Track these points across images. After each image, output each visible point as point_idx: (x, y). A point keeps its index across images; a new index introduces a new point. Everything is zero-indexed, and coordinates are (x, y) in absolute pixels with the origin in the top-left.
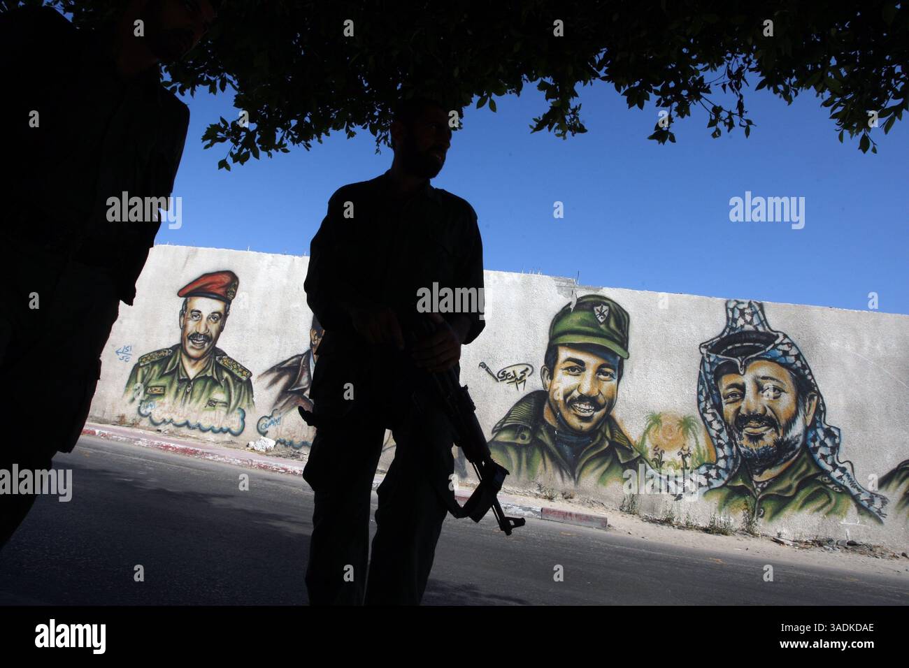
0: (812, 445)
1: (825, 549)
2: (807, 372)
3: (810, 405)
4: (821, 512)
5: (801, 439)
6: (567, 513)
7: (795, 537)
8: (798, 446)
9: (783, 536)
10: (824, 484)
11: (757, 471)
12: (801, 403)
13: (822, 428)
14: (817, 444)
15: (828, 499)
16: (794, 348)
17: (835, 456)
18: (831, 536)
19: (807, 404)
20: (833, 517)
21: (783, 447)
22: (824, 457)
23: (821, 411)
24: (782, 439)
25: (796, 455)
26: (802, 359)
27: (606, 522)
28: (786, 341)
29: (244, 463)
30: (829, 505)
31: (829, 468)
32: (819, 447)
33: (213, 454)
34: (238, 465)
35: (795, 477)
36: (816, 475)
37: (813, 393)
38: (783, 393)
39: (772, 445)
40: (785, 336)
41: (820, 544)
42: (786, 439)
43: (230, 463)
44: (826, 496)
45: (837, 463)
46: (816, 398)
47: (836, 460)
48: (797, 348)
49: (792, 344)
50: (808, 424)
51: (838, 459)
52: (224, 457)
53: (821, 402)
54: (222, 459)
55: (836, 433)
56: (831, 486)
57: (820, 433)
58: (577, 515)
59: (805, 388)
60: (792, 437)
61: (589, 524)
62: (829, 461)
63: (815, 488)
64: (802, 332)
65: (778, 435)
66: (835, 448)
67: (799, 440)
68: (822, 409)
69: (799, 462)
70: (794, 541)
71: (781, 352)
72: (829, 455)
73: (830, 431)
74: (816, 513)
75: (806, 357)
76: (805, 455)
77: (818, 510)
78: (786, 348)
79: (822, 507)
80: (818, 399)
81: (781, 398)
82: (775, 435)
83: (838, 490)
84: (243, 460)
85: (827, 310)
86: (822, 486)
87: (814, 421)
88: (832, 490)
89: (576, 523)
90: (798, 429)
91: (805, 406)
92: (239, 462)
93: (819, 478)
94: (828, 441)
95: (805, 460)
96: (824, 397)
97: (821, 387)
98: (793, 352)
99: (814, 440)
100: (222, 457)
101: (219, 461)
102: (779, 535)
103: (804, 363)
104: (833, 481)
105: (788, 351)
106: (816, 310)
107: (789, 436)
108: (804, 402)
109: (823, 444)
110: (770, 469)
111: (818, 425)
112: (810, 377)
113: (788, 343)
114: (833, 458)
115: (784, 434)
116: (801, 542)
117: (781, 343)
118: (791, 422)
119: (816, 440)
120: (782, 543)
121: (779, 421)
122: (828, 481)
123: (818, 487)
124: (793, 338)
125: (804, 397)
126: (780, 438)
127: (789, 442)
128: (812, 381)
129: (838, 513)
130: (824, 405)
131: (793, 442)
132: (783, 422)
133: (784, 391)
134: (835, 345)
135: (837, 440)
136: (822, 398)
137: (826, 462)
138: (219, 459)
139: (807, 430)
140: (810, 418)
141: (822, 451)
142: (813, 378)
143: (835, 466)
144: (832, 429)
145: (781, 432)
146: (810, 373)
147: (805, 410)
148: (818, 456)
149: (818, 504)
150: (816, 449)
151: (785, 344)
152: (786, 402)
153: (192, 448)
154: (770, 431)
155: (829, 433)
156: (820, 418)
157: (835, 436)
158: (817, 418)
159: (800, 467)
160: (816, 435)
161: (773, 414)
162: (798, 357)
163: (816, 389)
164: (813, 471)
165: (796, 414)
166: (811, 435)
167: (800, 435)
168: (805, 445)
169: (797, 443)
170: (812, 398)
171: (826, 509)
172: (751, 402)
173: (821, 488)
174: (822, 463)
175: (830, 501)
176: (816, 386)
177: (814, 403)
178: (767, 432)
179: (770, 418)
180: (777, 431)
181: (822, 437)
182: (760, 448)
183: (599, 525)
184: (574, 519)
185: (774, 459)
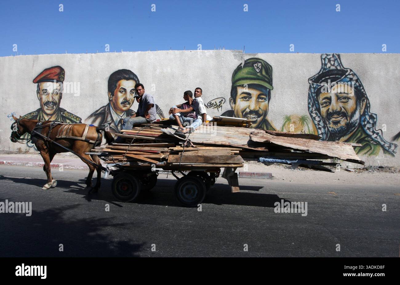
0: (363, 123)
1: (369, 171)
2: (361, 88)
3: (363, 104)
4: (367, 154)
5: (358, 121)
6: (252, 173)
7: (355, 167)
8: (357, 125)
9: (349, 167)
10: (368, 141)
11: (337, 138)
12: (358, 104)
13: (368, 115)
14: (366, 123)
15: (370, 148)
16: (355, 76)
17: (374, 128)
18: (371, 165)
19: (361, 104)
20: (372, 156)
21: (349, 126)
22: (369, 129)
23: (368, 107)
24: (349, 122)
25: (356, 129)
26: (359, 81)
27: (272, 175)
28: (352, 73)
29: (85, 168)
30: (370, 151)
31: (371, 134)
32: (366, 124)
33: (68, 166)
34: (82, 169)
35: (355, 139)
36: (365, 138)
37: (364, 98)
38: (350, 100)
39: (344, 125)
40: (351, 70)
41: (367, 170)
42: (351, 122)
43: (78, 169)
44: (369, 147)
45: (375, 131)
46: (365, 100)
47: (374, 129)
48: (357, 76)
49: (354, 74)
50: (362, 113)
51: (375, 129)
52: (74, 166)
53: (368, 102)
54: (73, 167)
55: (375, 117)
56: (372, 142)
57: (367, 117)
58: (257, 174)
60: (354, 121)
61: (263, 177)
62: (371, 130)
63: (364, 144)
64: (359, 68)
65: (347, 120)
66: (374, 124)
67: (357, 122)
68: (368, 105)
69: (357, 132)
70: (354, 169)
71: (349, 79)
72: (371, 127)
73: (372, 116)
74: (364, 155)
75: (361, 80)
76: (360, 129)
77: (365, 153)
78: (351, 76)
79: (367, 152)
80: (367, 101)
81: (349, 102)
82: (346, 121)
83: (375, 144)
84: (84, 167)
85: (372, 55)
86: (368, 143)
87: (364, 112)
88: (372, 143)
89: (257, 177)
90: (357, 116)
91: (360, 105)
92: (82, 168)
93: (366, 139)
94: (371, 121)
95: (360, 131)
96: (369, 99)
97: (368, 95)
98: (355, 78)
99: (364, 121)
100: (73, 166)
101: (72, 169)
102: (347, 167)
103: (360, 83)
104: (373, 140)
105: (352, 78)
106: (366, 56)
107: (352, 120)
108: (360, 103)
109: (368, 122)
110: (344, 137)
111: (366, 113)
112: (363, 90)
113: (352, 74)
114: (373, 129)
115: (350, 120)
116: (357, 169)
117: (349, 74)
118: (353, 113)
119: (365, 121)
120: (350, 171)
121: (347, 113)
122: (370, 140)
123: (366, 143)
124: (355, 71)
125: (360, 100)
126: (348, 121)
127: (352, 123)
128: (364, 92)
129: (375, 154)
130: (369, 103)
131: (354, 123)
132: (350, 114)
133: (350, 99)
134: (375, 73)
135: (375, 120)
136: (369, 100)
137: (370, 131)
138: (72, 168)
139: (361, 116)
140: (362, 111)
141: (368, 126)
142: (364, 90)
143: (373, 132)
144: (373, 115)
145: (348, 119)
146: (363, 88)
147: (360, 107)
148: (366, 128)
149: (365, 151)
150: (365, 125)
151: (351, 75)
152: (351, 104)
153: (56, 164)
154: (343, 119)
155: (371, 117)
156: (367, 110)
157: (374, 118)
158: (366, 110)
159: (357, 135)
160: (366, 118)
161: (345, 111)
162: (357, 81)
163: (366, 96)
164: (363, 136)
165: (356, 109)
166: (363, 119)
167: (358, 119)
168: (360, 124)
169: (356, 123)
170: (363, 100)
171: (369, 153)
172: (335, 105)
173: (367, 143)
174: (368, 131)
175: (371, 148)
176: (366, 95)
177: (364, 103)
178: (342, 120)
179: (343, 113)
180: (347, 119)
181: (368, 119)
182: (339, 127)
183: (268, 177)
184: (256, 175)
185: (345, 132)
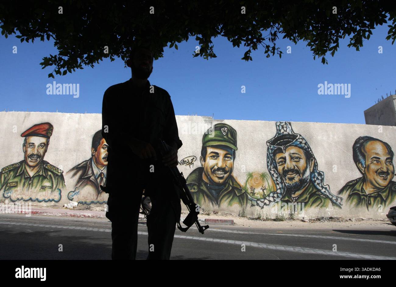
0: (313, 180)
1: (321, 221)
2: (310, 149)
3: (312, 163)
4: (319, 207)
5: (309, 177)
6: (216, 220)
7: (309, 218)
8: (308, 181)
9: (305, 218)
10: (319, 195)
11: (293, 193)
12: (308, 163)
13: (317, 172)
14: (315, 179)
15: (321, 201)
16: (304, 140)
17: (322, 183)
18: (323, 216)
19: (311, 163)
20: (323, 208)
21: (302, 182)
22: (318, 184)
23: (316, 165)
24: (302, 178)
25: (308, 185)
26: (307, 144)
27: (233, 222)
28: (301, 137)
29: (63, 215)
30: (321, 204)
31: (320, 188)
32: (316, 180)
33: (46, 213)
34: (60, 216)
35: (308, 193)
36: (316, 192)
37: (312, 158)
38: (301, 159)
39: (298, 181)
40: (300, 135)
41: (319, 220)
42: (303, 178)
43: (55, 216)
44: (320, 200)
45: (323, 186)
46: (314, 160)
47: (323, 185)
48: (305, 140)
49: (303, 139)
50: (311, 171)
51: (323, 184)
52: (52, 213)
53: (316, 162)
54: (51, 214)
55: (322, 174)
56: (322, 196)
57: (316, 174)
58: (220, 220)
59: (309, 156)
60: (306, 177)
61: (226, 223)
62: (320, 186)
63: (316, 197)
64: (306, 133)
65: (300, 177)
66: (322, 180)
67: (308, 178)
68: (316, 164)
69: (309, 187)
70: (309, 220)
71: (299, 142)
72: (320, 183)
73: (320, 173)
74: (317, 207)
75: (308, 144)
76: (311, 184)
77: (318, 206)
78: (301, 140)
79: (319, 205)
80: (315, 161)
81: (301, 162)
82: (299, 177)
83: (324, 197)
84: (62, 214)
85: (315, 123)
86: (318, 196)
87: (314, 170)
88: (322, 197)
89: (220, 224)
90: (308, 173)
91: (310, 164)
92: (60, 214)
93: (317, 193)
94: (319, 178)
95: (311, 186)
96: (317, 159)
97: (316, 155)
98: (304, 142)
99: (314, 177)
100: (51, 213)
101: (50, 216)
102: (303, 218)
103: (308, 146)
104: (322, 194)
105: (302, 142)
106: (311, 124)
107: (304, 177)
108: (309, 162)
109: (318, 179)
110: (298, 191)
111: (315, 171)
112: (311, 152)
113: (301, 138)
114: (322, 184)
115: (303, 176)
116: (312, 220)
117: (299, 139)
118: (305, 171)
119: (315, 177)
120: (305, 221)
121: (300, 171)
122: (320, 194)
123: (317, 197)
124: (303, 136)
125: (309, 160)
126: (301, 178)
127: (304, 179)
128: (312, 153)
129: (325, 206)
130: (317, 163)
131: (306, 179)
132: (302, 171)
133: (301, 158)
134: (319, 138)
135: (323, 177)
136: (316, 160)
137: (319, 186)
138: (50, 214)
139: (311, 173)
140: (312, 169)
141: (317, 181)
142: (312, 152)
143: (322, 187)
144: (321, 172)
145: (301, 175)
146: (311, 150)
147: (310, 166)
148: (316, 184)
149: (317, 203)
150: (315, 181)
151: (300, 139)
152: (302, 163)
153: (35, 211)
154: (297, 175)
155: (319, 174)
156: (316, 168)
157: (322, 175)
158: (315, 168)
159: (309, 189)
160: (315, 175)
161: (297, 169)
162: (306, 144)
163: (313, 156)
164: (314, 190)
165: (307, 167)
166: (313, 176)
167: (309, 176)
168: (311, 180)
169: (307, 179)
170: (312, 160)
171: (320, 205)
172: (289, 164)
173: (318, 197)
174: (318, 186)
175: (322, 201)
176: (314, 155)
177: (313, 162)
178: (296, 176)
179: (296, 170)
180: (300, 175)
181: (317, 176)
182: (294, 183)
183: (230, 223)
184: (219, 222)
185: (299, 187)
